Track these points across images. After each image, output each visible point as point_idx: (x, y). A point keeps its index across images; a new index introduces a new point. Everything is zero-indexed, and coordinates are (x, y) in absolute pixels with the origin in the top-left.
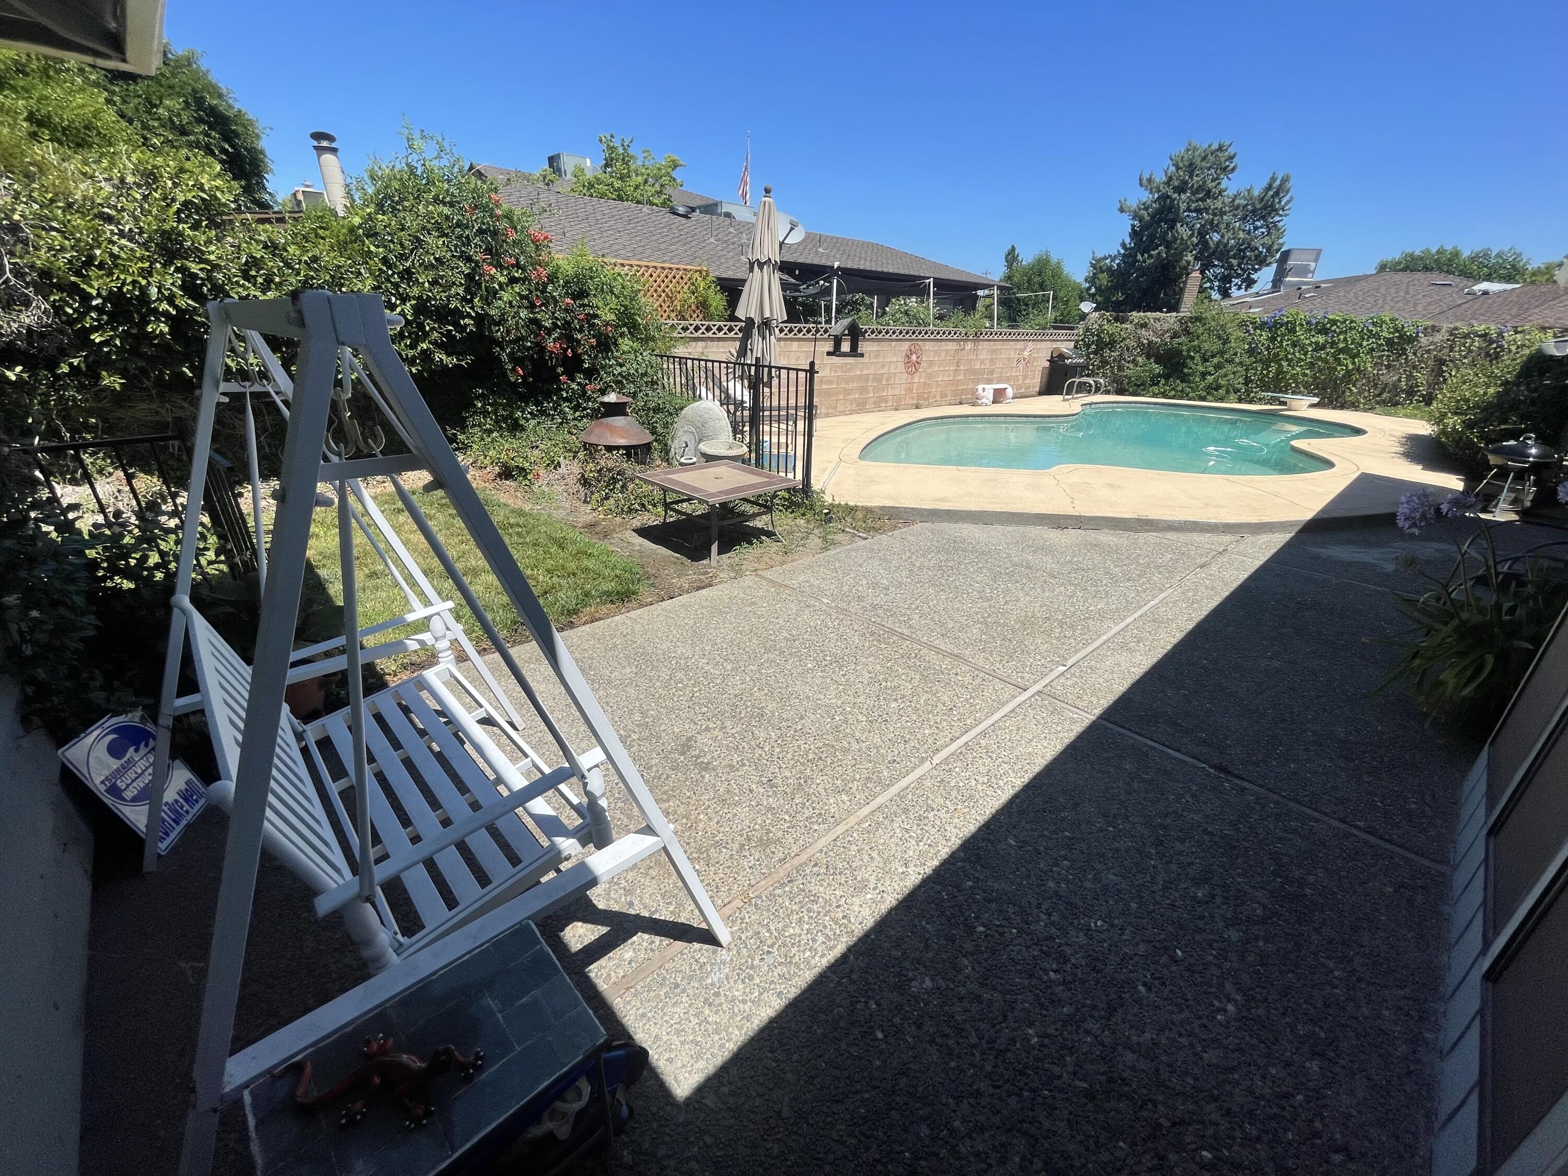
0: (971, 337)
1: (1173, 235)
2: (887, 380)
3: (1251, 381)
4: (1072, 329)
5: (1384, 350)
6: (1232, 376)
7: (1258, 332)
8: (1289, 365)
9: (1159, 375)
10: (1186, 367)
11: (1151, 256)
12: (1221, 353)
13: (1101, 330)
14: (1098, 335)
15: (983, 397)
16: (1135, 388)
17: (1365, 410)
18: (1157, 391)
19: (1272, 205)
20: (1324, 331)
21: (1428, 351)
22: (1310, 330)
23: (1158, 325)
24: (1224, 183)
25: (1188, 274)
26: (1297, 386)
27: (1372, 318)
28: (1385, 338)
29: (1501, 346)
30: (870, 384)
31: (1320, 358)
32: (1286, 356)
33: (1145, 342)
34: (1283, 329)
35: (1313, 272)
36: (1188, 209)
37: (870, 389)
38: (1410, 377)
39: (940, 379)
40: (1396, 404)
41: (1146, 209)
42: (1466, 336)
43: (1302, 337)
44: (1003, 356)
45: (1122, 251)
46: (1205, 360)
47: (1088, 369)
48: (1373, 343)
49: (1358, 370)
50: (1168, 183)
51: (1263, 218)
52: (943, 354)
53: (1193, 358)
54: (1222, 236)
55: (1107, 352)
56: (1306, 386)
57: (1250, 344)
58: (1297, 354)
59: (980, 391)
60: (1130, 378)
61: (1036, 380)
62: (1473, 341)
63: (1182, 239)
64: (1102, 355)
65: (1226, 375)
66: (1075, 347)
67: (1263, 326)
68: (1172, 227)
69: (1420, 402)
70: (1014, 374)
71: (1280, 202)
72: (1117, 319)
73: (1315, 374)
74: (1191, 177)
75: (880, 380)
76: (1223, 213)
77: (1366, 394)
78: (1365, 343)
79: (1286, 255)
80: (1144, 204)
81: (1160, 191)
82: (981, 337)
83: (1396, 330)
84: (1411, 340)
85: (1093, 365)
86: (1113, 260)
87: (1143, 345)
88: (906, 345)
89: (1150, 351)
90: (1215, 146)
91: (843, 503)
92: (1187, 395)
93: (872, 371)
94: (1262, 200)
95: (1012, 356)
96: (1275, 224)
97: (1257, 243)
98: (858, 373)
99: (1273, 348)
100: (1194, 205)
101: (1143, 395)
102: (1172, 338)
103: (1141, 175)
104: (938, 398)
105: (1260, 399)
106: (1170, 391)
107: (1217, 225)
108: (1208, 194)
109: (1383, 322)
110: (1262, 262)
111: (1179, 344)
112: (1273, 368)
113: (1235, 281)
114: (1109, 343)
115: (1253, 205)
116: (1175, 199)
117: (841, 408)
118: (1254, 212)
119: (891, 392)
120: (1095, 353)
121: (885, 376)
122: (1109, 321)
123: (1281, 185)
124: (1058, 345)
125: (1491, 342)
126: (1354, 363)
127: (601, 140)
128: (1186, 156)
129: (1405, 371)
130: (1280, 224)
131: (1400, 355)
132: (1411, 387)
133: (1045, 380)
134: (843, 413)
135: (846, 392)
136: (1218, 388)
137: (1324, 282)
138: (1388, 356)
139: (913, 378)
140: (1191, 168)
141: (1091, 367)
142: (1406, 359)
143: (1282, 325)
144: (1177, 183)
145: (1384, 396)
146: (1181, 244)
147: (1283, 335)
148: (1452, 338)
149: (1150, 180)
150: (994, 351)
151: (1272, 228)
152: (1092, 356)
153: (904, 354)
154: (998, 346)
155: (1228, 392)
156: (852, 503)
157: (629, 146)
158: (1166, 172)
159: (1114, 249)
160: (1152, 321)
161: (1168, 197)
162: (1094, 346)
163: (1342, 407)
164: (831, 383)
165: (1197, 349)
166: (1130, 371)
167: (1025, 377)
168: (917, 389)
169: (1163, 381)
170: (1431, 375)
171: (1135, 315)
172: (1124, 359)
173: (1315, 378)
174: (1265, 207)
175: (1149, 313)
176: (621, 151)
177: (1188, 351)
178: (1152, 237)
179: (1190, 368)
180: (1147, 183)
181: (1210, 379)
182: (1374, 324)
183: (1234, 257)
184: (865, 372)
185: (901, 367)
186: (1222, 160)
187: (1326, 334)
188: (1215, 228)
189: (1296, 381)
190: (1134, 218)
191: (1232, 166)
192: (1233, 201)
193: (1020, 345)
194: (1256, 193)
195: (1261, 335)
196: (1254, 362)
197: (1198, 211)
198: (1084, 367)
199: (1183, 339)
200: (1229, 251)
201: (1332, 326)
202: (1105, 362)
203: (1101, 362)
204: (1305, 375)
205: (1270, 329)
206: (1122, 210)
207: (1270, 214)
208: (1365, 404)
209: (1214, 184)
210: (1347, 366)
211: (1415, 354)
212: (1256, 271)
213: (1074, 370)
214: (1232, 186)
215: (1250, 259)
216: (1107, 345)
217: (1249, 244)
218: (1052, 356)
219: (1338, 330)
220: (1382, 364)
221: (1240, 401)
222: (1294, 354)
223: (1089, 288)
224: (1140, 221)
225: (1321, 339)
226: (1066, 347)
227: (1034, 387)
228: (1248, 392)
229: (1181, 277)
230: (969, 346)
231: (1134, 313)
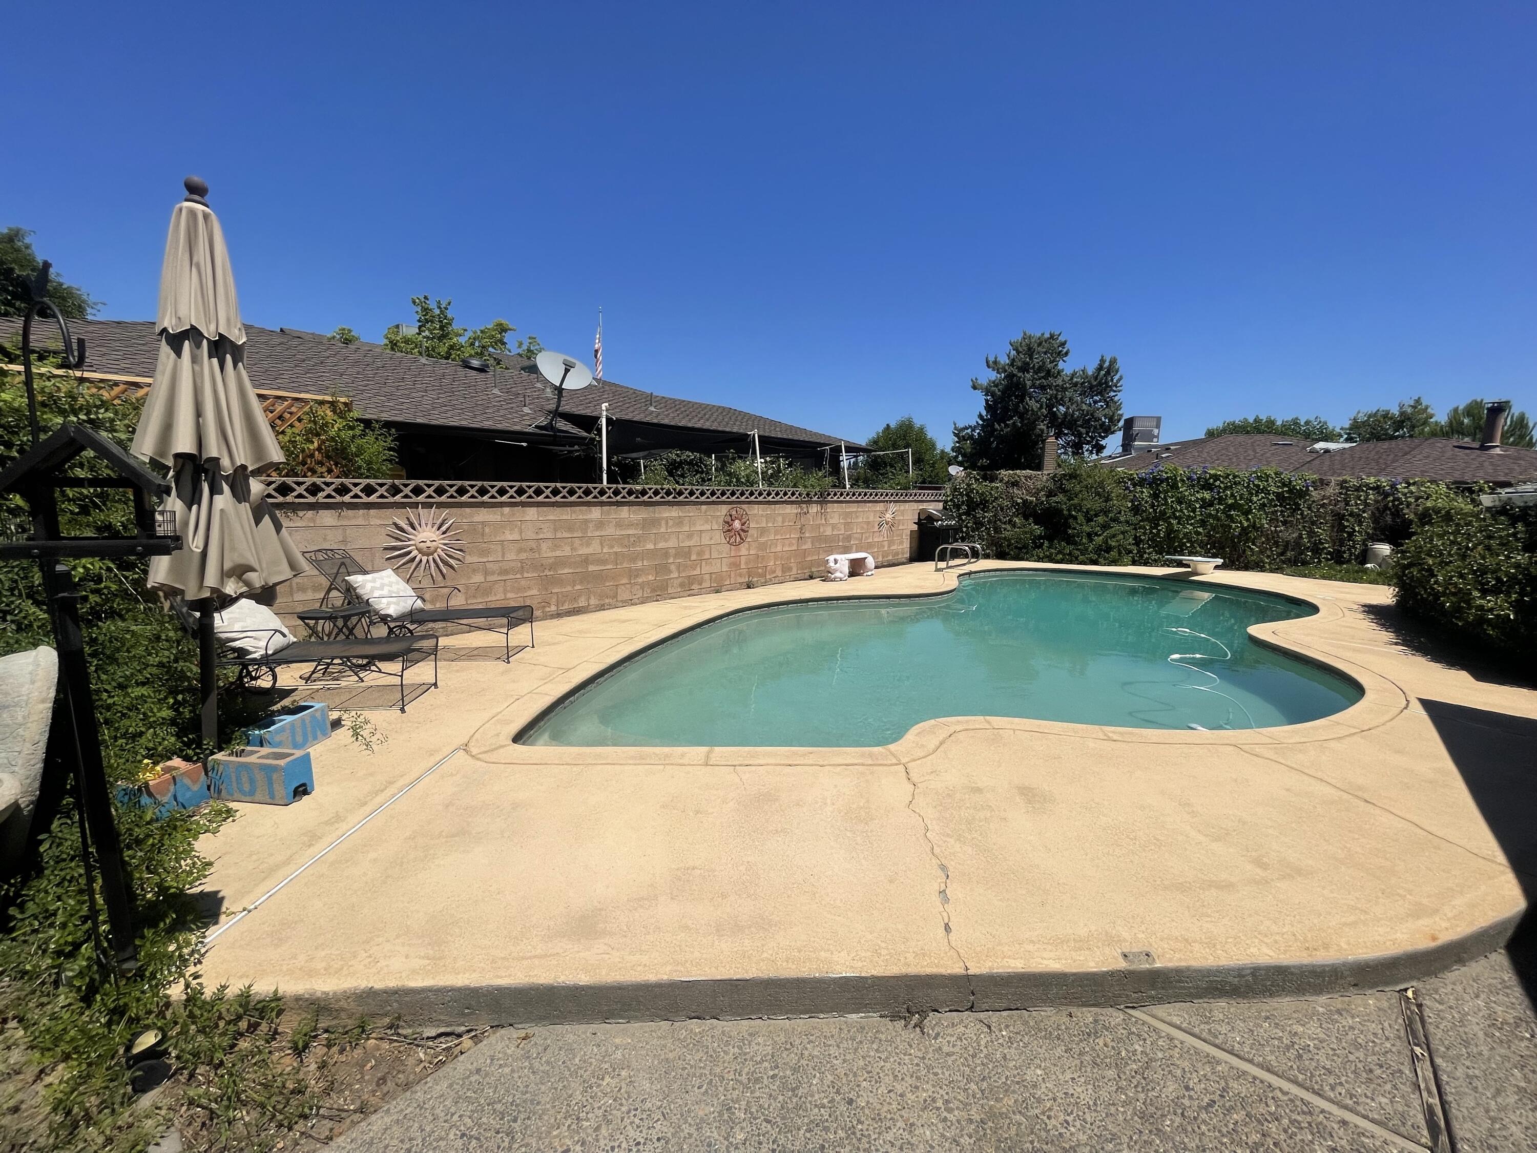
0: (815, 499)
1: (1024, 407)
2: (699, 554)
3: (1141, 541)
4: (939, 489)
5: (1276, 506)
6: (1122, 536)
7: (1138, 489)
8: (1179, 523)
9: (1040, 537)
10: (1070, 527)
11: (1007, 426)
12: (1106, 512)
13: (970, 490)
14: (967, 495)
15: (836, 570)
16: (1016, 551)
17: (1271, 571)
18: (1041, 555)
19: (1106, 383)
20: (1207, 487)
21: (1323, 506)
22: (1193, 486)
23: (1030, 483)
24: (1061, 365)
25: (1044, 441)
26: (1192, 546)
27: (1255, 472)
28: (1274, 492)
29: (1398, 499)
30: (671, 560)
31: (1210, 515)
32: (1174, 513)
33: (1019, 501)
34: (1164, 485)
35: (1157, 437)
36: (1033, 386)
37: (673, 567)
38: (1311, 534)
39: (779, 549)
40: (1305, 563)
41: (996, 386)
42: (1358, 489)
43: (1187, 494)
44: (860, 520)
45: (981, 422)
46: (1089, 520)
47: (962, 532)
48: (1263, 498)
49: (1254, 526)
50: (1012, 364)
51: (1100, 393)
52: (780, 519)
53: (1075, 518)
54: (1068, 408)
55: (979, 513)
56: (1202, 545)
57: (1132, 501)
58: (1185, 511)
59: (832, 564)
60: (1009, 540)
61: (904, 547)
62: (1367, 495)
63: (1032, 410)
64: (975, 516)
65: (1114, 536)
66: (945, 508)
67: (1142, 482)
68: (1022, 401)
69: (1330, 560)
70: (876, 540)
71: (1112, 380)
72: (985, 478)
73: (1209, 532)
74: (1031, 358)
75: (689, 553)
76: (1065, 390)
77: (1269, 553)
78: (1255, 499)
79: (1130, 423)
80: (994, 382)
81: (1005, 371)
82: (829, 498)
83: (1284, 485)
84: (1303, 494)
85: (966, 526)
86: (973, 430)
87: (1018, 504)
88: (724, 510)
89: (1027, 511)
90: (1047, 335)
91: (232, 991)
92: (1077, 558)
93: (672, 543)
94: (1096, 378)
95: (871, 519)
96: (1112, 399)
97: (1099, 414)
98: (650, 546)
99: (1158, 506)
100: (1038, 382)
101: (1027, 560)
102: (1048, 497)
103: (987, 358)
104: (779, 573)
105: (1155, 560)
106: (1057, 554)
107: (1061, 399)
108: (1049, 373)
109: (1268, 476)
110: (1108, 431)
111: (1057, 502)
112: (1163, 526)
113: (1086, 447)
114: (981, 503)
115: (1089, 382)
116: (1020, 378)
117: (624, 595)
118: (1091, 387)
119: (706, 569)
120: (967, 513)
121: (695, 550)
122: (976, 480)
123: (1110, 365)
124: (924, 506)
125: (1386, 495)
126: (1248, 520)
127: (414, 302)
128: (1024, 343)
129: (1304, 527)
130: (1116, 399)
131: (1294, 510)
132: (1315, 544)
133: (915, 545)
134: (630, 603)
135: (633, 574)
136: (1109, 549)
137: (1172, 444)
138: (1282, 512)
139: (739, 550)
140: (1030, 352)
141: (964, 529)
142: (1302, 514)
143: (1162, 482)
144: (1019, 364)
145: (1288, 554)
146: (1032, 414)
147: (1166, 492)
148: (1344, 491)
149: (995, 362)
150: (847, 515)
151: (1109, 402)
152: (964, 517)
153: (721, 520)
154: (853, 508)
155: (1120, 553)
156: (263, 988)
157: (446, 309)
158: (1008, 356)
159: (973, 420)
160: (1023, 480)
161: (1014, 375)
162: (964, 507)
163: (1246, 568)
164: (603, 562)
165: (1078, 508)
166: (1008, 532)
167: (891, 543)
168: (746, 563)
169: (1046, 544)
170: (1332, 531)
171: (1004, 473)
172: (1000, 520)
173: (1209, 536)
174: (1100, 384)
175: (1018, 471)
176: (437, 312)
177: (1069, 510)
178: (1006, 409)
179: (1075, 529)
180: (994, 365)
181: (1098, 540)
182: (1258, 478)
183: (1081, 426)
184: (661, 545)
185: (719, 537)
186: (1056, 346)
187: (1211, 490)
188: (1061, 402)
189: (1189, 541)
190: (986, 395)
191: (1065, 350)
192: (1072, 379)
193: (880, 507)
194: (1090, 371)
195: (1142, 492)
196: (1141, 521)
197: (1043, 388)
198: (957, 530)
199: (1060, 497)
200: (1076, 421)
201: (1215, 481)
202: (979, 524)
203: (975, 523)
204: (1198, 533)
205: (1150, 484)
206: (974, 388)
207: (1105, 390)
208: (1270, 564)
209: (1052, 365)
210: (1241, 522)
211: (1309, 508)
212: (1103, 438)
213: (944, 535)
214: (1067, 367)
215: (1095, 427)
216: (978, 505)
217: (1092, 415)
218: (919, 518)
219: (1222, 485)
220: (1277, 520)
221: (1134, 563)
222: (1181, 511)
223: (957, 457)
224: (992, 396)
225: (1207, 495)
226: (934, 508)
227: (903, 554)
228: (1141, 553)
229: (1037, 443)
230: (814, 509)
231: (1003, 472)
